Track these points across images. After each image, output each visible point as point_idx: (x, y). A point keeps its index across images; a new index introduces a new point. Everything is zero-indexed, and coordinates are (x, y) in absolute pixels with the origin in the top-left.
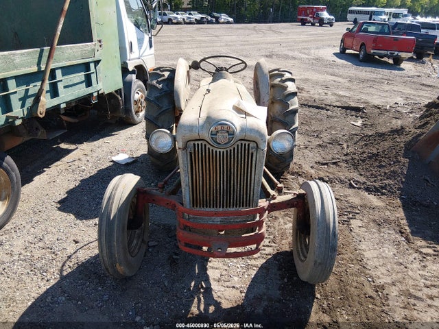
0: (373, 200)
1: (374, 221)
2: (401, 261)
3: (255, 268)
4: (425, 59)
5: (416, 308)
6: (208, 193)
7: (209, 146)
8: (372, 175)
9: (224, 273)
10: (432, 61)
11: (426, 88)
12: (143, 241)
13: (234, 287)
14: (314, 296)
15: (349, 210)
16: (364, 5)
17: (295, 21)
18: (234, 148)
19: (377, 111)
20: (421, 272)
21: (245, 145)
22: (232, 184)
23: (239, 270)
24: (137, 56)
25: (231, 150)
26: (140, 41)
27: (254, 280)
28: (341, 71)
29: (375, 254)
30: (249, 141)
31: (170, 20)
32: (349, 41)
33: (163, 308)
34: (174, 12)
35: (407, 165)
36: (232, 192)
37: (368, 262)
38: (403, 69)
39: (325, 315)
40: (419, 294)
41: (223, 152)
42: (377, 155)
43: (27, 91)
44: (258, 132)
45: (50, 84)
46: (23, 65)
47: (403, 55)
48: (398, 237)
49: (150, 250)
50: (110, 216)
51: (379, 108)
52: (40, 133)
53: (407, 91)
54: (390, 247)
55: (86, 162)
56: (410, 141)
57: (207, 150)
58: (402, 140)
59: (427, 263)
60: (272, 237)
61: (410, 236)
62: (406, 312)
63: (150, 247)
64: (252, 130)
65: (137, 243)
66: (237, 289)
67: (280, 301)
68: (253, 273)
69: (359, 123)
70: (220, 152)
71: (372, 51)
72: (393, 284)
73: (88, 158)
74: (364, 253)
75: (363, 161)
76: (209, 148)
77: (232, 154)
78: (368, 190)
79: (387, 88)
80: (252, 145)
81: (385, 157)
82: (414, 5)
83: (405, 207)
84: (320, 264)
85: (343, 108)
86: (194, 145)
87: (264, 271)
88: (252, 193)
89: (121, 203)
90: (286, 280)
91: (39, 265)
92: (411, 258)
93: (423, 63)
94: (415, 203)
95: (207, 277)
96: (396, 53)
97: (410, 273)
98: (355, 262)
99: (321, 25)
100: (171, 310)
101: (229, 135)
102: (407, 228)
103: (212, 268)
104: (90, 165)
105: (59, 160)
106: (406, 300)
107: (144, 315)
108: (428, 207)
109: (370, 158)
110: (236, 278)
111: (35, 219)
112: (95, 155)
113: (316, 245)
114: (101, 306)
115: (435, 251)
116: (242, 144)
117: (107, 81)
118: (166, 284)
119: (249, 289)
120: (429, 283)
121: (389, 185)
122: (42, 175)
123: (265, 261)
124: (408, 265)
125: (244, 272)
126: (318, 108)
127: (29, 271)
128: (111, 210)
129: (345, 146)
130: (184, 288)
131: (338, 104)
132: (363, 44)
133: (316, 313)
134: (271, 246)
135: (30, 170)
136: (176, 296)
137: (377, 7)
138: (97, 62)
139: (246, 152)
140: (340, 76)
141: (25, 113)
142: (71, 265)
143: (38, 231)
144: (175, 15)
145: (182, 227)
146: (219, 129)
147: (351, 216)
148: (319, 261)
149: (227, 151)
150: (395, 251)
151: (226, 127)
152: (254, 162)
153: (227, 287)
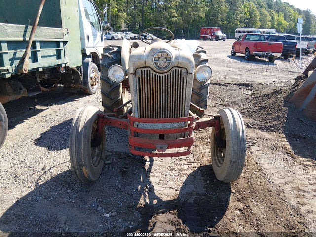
0: (265, 134)
1: (268, 147)
2: (290, 170)
3: (185, 176)
4: (290, 59)
5: (305, 197)
6: (152, 110)
7: (153, 72)
8: (263, 120)
9: (162, 179)
10: (295, 60)
11: (293, 74)
12: (101, 158)
13: (170, 187)
14: (230, 191)
15: (249, 141)
16: (245, 27)
17: (199, 39)
18: (171, 73)
19: (260, 86)
20: (305, 176)
21: (178, 70)
22: (169, 102)
23: (173, 177)
24: (92, 46)
25: (168, 75)
26: (95, 36)
27: (184, 183)
28: (234, 65)
29: (271, 166)
30: (181, 67)
31: (112, 37)
32: (237, 48)
33: (118, 201)
34: (115, 32)
35: (287, 111)
36: (169, 108)
37: (267, 171)
38: (275, 65)
39: (240, 203)
40: (306, 189)
41: (163, 76)
42: (265, 107)
43: (15, 54)
44: (188, 60)
45: (31, 51)
46: (13, 35)
47: (275, 55)
48: (286, 156)
49: (106, 166)
50: (78, 130)
51: (262, 85)
52: (22, 92)
53: (280, 75)
54: (281, 162)
55: (55, 116)
56: (288, 96)
57: (151, 75)
58: (282, 96)
59: (309, 171)
60: (195, 157)
61: (294, 155)
62: (299, 200)
63: (106, 164)
64: (183, 58)
65: (97, 159)
66: (173, 188)
67: (205, 195)
68: (184, 179)
69: (250, 93)
70: (160, 76)
71: (254, 53)
72: (287, 183)
73: (57, 114)
74: (263, 166)
75: (256, 112)
76: (152, 73)
77: (169, 78)
78: (261, 129)
79: (266, 73)
80: (184, 70)
81: (271, 108)
82: (279, 27)
83: (289, 138)
84: (234, 163)
85: (237, 85)
86: (142, 71)
87: (192, 177)
88: (183, 109)
89: (87, 121)
90: (208, 182)
91: (22, 178)
92: (297, 168)
93: (289, 61)
94: (295, 136)
95: (150, 182)
96: (270, 54)
97: (298, 177)
98: (257, 170)
99: (217, 40)
100: (125, 202)
101: (167, 60)
102: (292, 151)
103: (153, 176)
104: (58, 117)
105: (35, 115)
106: (297, 193)
107: (104, 206)
108: (304, 138)
109: (260, 109)
110: (172, 183)
111: (18, 150)
112: (62, 112)
113: (231, 148)
114: (71, 202)
115: (313, 163)
116: (176, 70)
117: (72, 59)
118: (120, 187)
119: (182, 188)
120: (312, 182)
121: (276, 125)
122: (22, 124)
123: (192, 171)
124: (295, 172)
125: (177, 179)
126: (220, 85)
127: (14, 181)
128: (79, 126)
129: (242, 104)
130: (133, 189)
131: (234, 83)
132: (247, 49)
133: (233, 202)
134: (195, 163)
135: (14, 121)
136: (128, 193)
137: (254, 28)
138: (65, 43)
139: (179, 76)
140: (233, 68)
141: (14, 69)
142: (46, 177)
143: (21, 157)
144: (116, 34)
145: (133, 135)
146: (160, 56)
147: (251, 144)
148: (234, 160)
149: (165, 75)
150: (285, 164)
151: (165, 54)
152: (185, 84)
153: (165, 187)
